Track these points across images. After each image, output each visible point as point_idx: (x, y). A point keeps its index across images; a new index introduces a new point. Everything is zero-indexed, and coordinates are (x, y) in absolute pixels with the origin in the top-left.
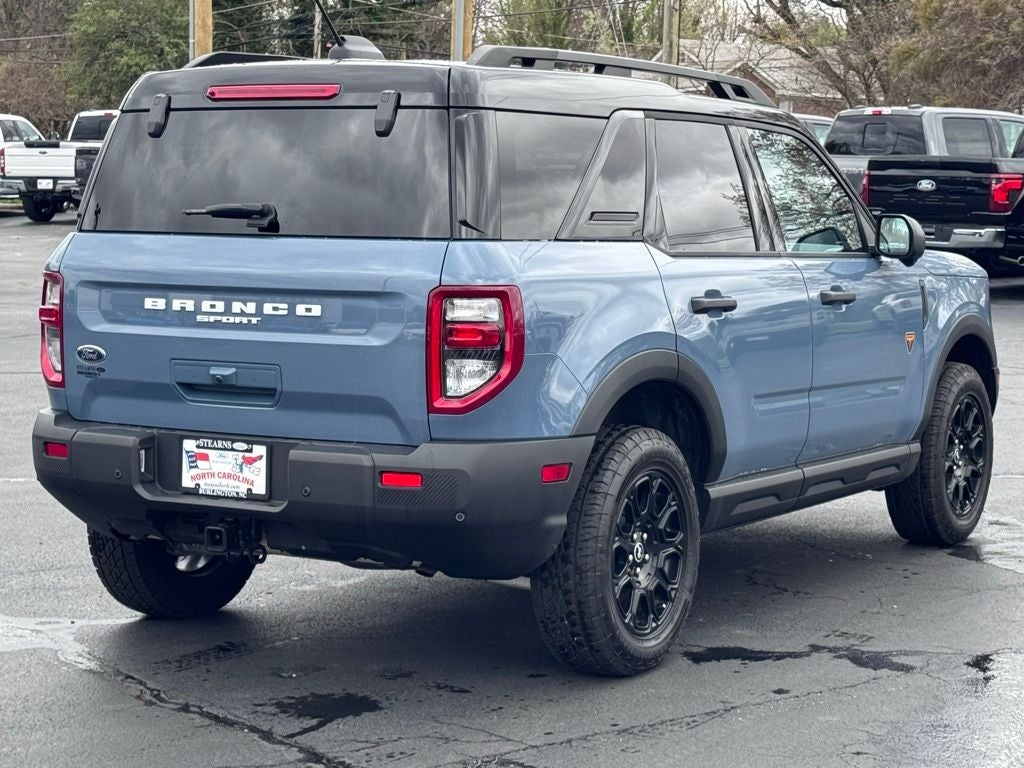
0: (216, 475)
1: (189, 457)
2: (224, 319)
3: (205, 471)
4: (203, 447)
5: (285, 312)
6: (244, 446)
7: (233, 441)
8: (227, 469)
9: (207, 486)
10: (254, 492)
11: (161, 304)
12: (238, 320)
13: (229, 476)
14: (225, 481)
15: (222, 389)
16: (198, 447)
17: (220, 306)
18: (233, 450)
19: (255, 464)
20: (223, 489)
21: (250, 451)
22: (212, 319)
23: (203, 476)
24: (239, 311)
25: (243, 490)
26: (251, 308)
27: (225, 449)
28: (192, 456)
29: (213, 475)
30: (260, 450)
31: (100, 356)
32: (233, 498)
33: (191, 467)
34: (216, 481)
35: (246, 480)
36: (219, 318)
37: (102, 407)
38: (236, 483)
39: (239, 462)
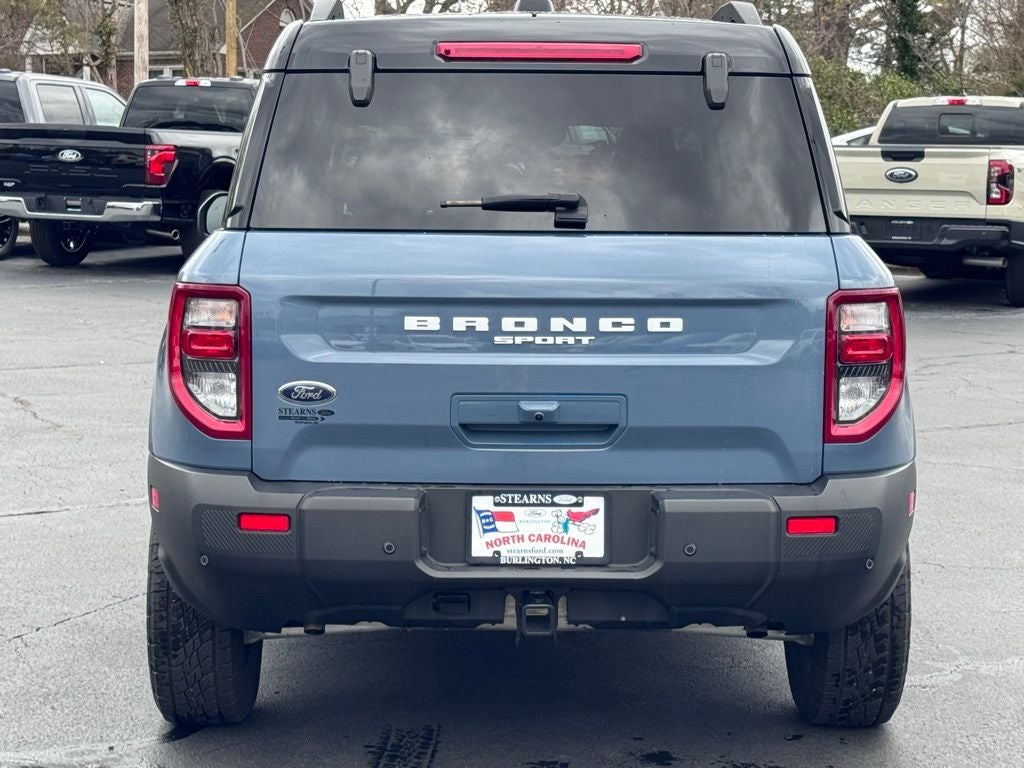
0: (526, 538)
1: (481, 518)
2: (539, 340)
3: (509, 535)
4: (507, 504)
5: (632, 328)
6: (573, 499)
7: (554, 494)
8: (545, 530)
9: (509, 553)
10: (585, 555)
11: (433, 323)
12: (560, 340)
13: (548, 538)
14: (540, 545)
15: (539, 428)
16: (497, 504)
17: (531, 324)
18: (554, 504)
19: (587, 520)
20: (538, 555)
21: (581, 505)
22: (519, 340)
23: (506, 541)
24: (562, 329)
25: (569, 553)
26: (580, 324)
27: (542, 505)
28: (488, 517)
29: (521, 539)
30: (595, 503)
31: (326, 395)
32: (555, 565)
33: (485, 531)
34: (527, 545)
35: (574, 542)
36: (530, 339)
37: (316, 461)
38: (559, 546)
39: (563, 519)
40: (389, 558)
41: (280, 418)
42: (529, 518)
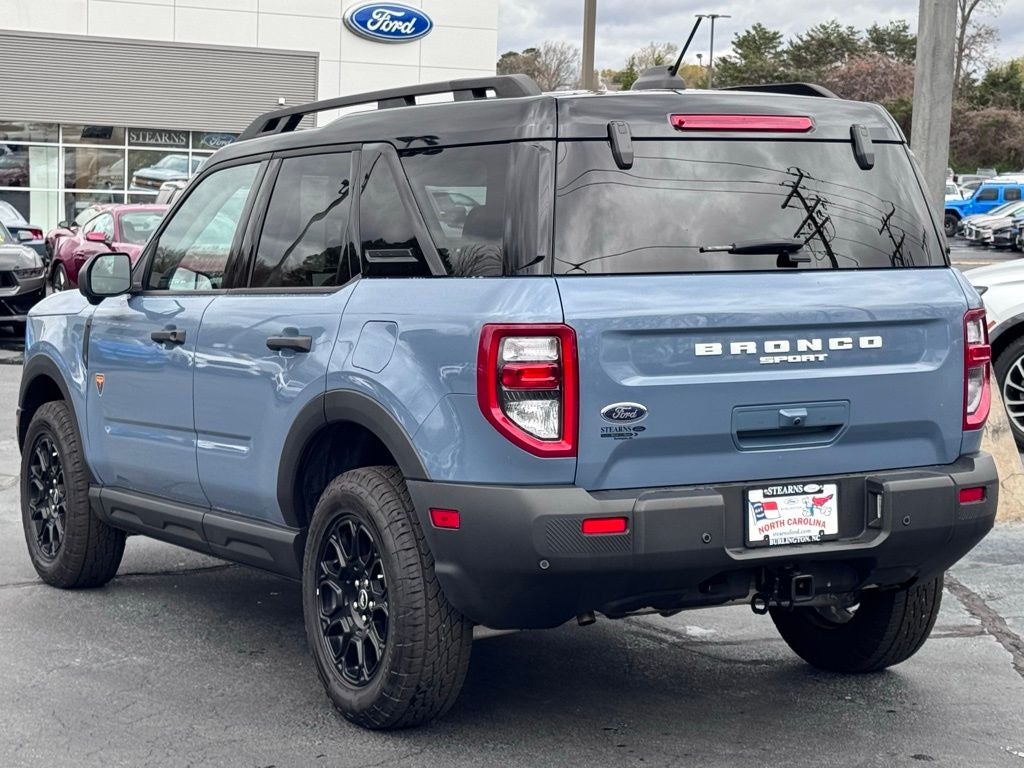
0: (786, 522)
1: (755, 509)
2: (790, 359)
3: (774, 521)
4: (773, 496)
5: (850, 346)
6: (816, 487)
7: (805, 484)
8: (798, 514)
9: (775, 537)
10: (826, 533)
11: (716, 349)
12: (804, 358)
13: (800, 521)
14: (795, 528)
15: (794, 431)
16: (765, 496)
17: (785, 346)
18: (804, 493)
19: (826, 504)
20: (795, 536)
21: (820, 491)
22: (777, 359)
23: (772, 526)
24: (805, 349)
25: (815, 533)
26: (817, 344)
27: (797, 494)
28: (759, 507)
29: (782, 523)
30: (831, 489)
31: (640, 413)
32: (807, 543)
33: (758, 519)
34: (786, 528)
35: (818, 523)
36: (784, 358)
38: (808, 527)
39: (810, 505)
40: (706, 546)
41: (602, 436)
42: (788, 506)
